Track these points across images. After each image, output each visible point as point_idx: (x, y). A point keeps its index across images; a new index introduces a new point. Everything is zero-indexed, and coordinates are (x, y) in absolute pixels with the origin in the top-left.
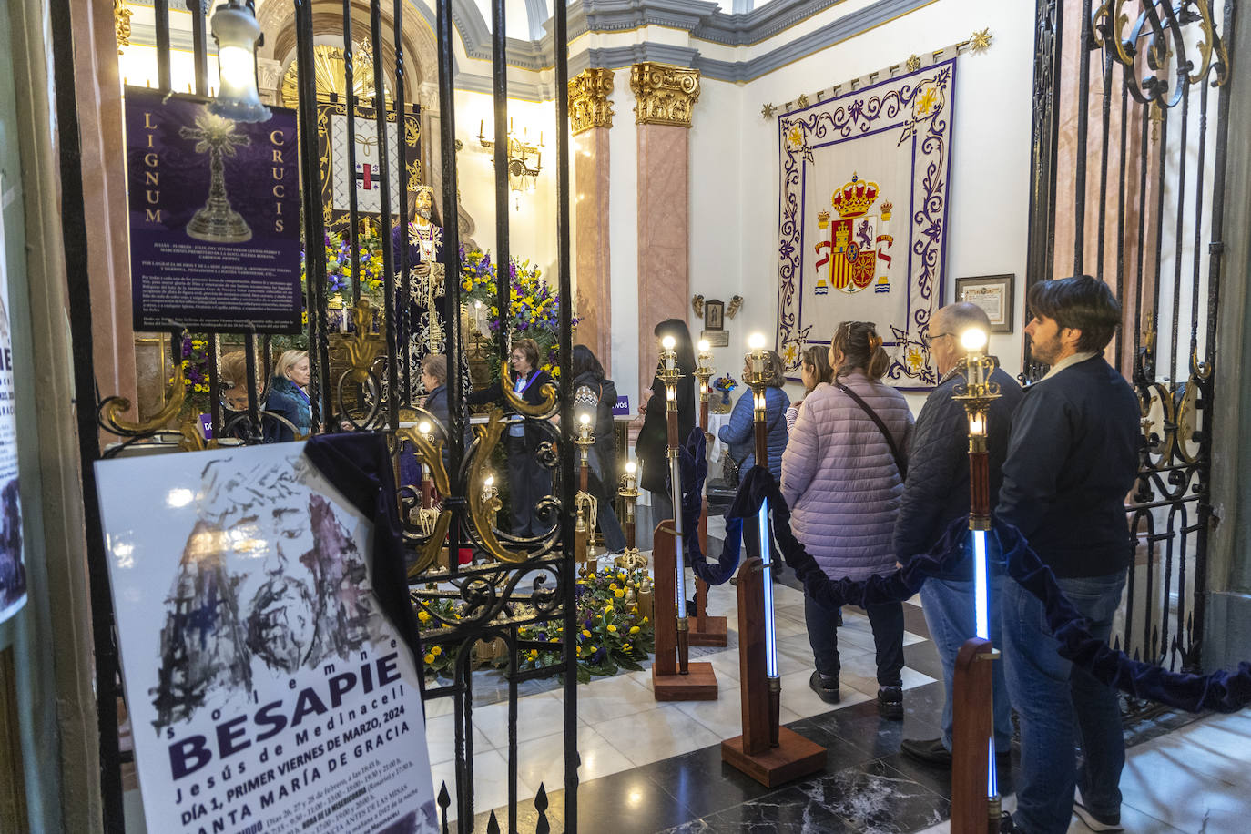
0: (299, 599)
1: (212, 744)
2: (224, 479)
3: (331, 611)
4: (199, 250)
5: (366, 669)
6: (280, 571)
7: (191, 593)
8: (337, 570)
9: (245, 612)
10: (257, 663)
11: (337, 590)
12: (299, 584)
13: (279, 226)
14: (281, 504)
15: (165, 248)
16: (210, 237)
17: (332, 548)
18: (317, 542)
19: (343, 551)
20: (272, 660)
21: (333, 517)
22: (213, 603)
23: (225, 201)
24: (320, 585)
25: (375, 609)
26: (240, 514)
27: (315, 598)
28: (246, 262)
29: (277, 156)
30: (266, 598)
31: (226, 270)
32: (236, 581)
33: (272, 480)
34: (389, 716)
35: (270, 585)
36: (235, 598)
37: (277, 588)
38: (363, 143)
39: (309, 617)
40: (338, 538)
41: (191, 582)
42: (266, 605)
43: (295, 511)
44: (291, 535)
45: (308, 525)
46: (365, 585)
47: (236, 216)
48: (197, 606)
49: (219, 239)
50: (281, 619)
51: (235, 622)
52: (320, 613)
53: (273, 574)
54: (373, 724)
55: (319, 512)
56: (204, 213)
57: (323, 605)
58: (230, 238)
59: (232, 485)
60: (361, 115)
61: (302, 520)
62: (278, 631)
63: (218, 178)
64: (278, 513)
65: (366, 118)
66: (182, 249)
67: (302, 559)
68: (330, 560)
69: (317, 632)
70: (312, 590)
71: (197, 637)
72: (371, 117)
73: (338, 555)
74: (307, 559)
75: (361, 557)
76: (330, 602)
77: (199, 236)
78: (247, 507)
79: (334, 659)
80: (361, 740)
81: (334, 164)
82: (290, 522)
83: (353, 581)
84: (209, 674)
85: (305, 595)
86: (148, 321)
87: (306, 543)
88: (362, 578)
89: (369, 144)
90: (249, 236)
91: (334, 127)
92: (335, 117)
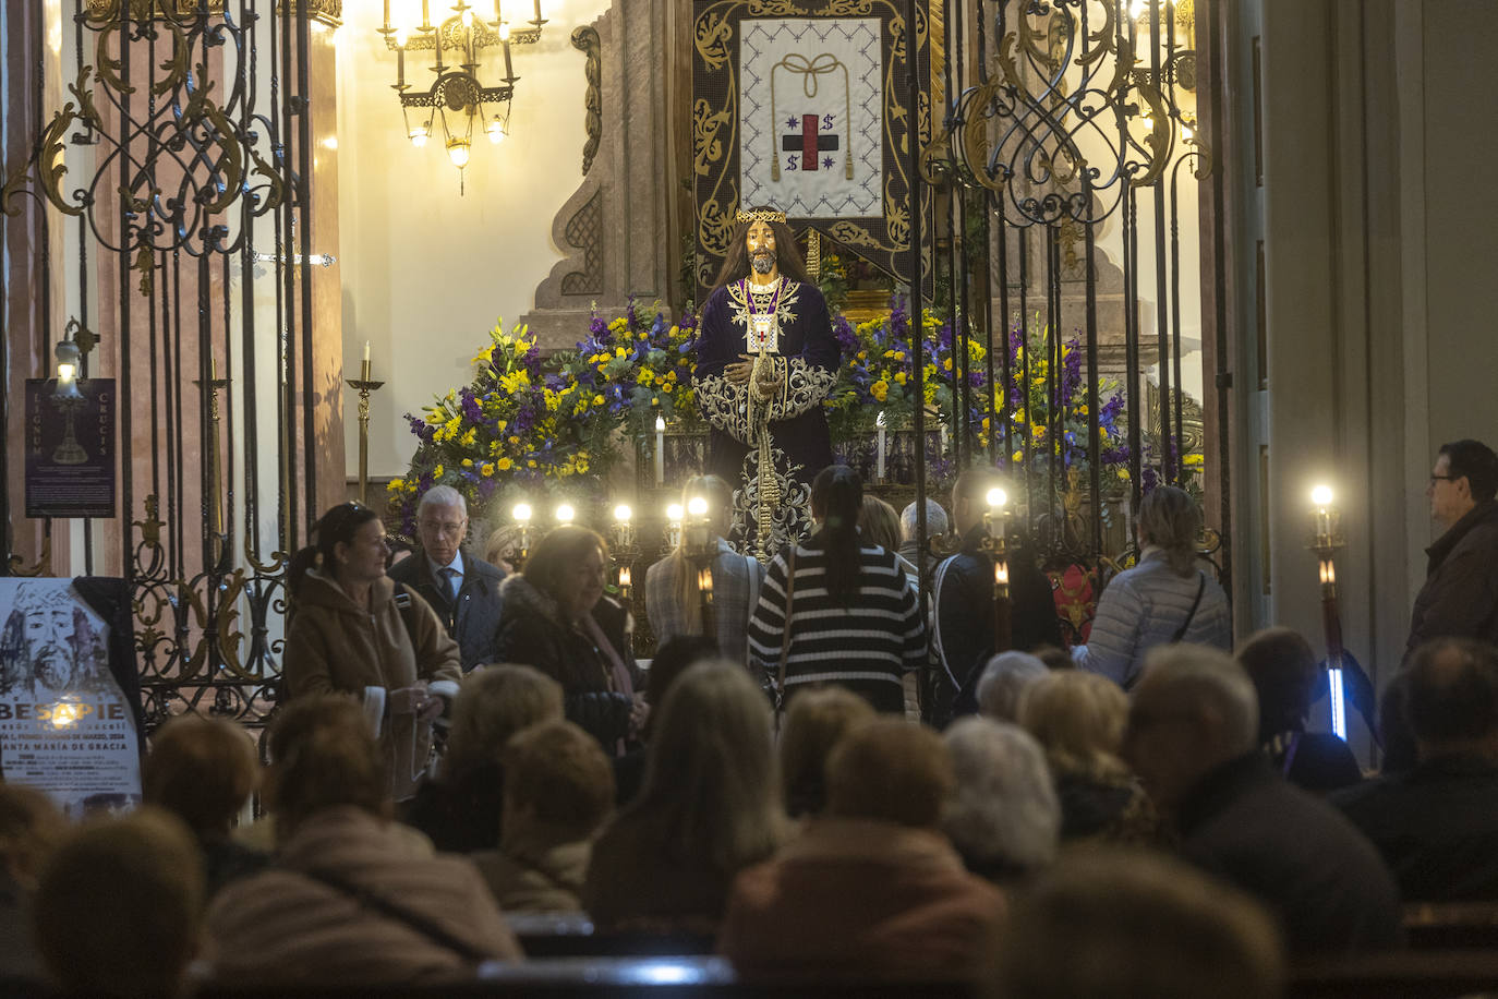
0: (62, 659)
1: (13, 710)
2: (27, 592)
3: (81, 669)
4: (59, 469)
5: (100, 706)
6: (54, 642)
7: (9, 641)
8: (88, 647)
9: (33, 657)
10: (38, 682)
11: (86, 659)
12: (64, 651)
13: (103, 451)
14: (56, 609)
15: (42, 469)
16: (65, 461)
17: (85, 637)
18: (76, 632)
19: (92, 640)
20: (46, 684)
21: (87, 620)
22: (18, 649)
23: (74, 439)
24: (76, 655)
25: (110, 675)
26: (34, 611)
27: (72, 660)
28: (84, 475)
29: (103, 409)
30: (44, 653)
31: (73, 480)
32: (30, 642)
33: (53, 595)
34: (114, 737)
35: (48, 647)
36: (29, 649)
37: (51, 650)
38: (803, 70)
39: (68, 669)
40: (89, 632)
41: (9, 636)
42: (44, 656)
43: (64, 613)
44: (61, 625)
45: (71, 623)
46: (105, 661)
47: (78, 447)
48: (10, 648)
49: (69, 462)
50: (52, 665)
51: (28, 660)
52: (74, 669)
53: (50, 642)
54: (102, 737)
55: (78, 617)
56: (63, 448)
57: (77, 666)
58: (75, 461)
59: (31, 596)
60: (799, 11)
61: (69, 619)
62: (49, 671)
63: (70, 427)
64: (54, 613)
65: (811, 16)
66: (51, 469)
67: (67, 639)
68: (83, 643)
69: (72, 678)
70: (71, 655)
71: (10, 661)
72: (821, 12)
73: (88, 642)
74: (69, 639)
75: (103, 645)
76: (81, 665)
77: (60, 461)
78: (39, 607)
80: (95, 742)
81: (742, 123)
82: (61, 618)
83: (96, 657)
84: (14, 679)
85: (67, 657)
86: (33, 511)
87: (70, 631)
88: (102, 657)
89: (816, 71)
90: (86, 458)
91: (743, 47)
92: (746, 26)
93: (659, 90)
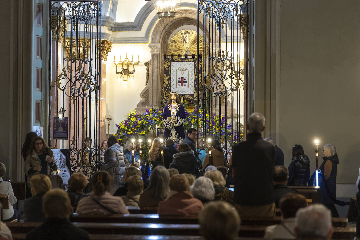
3: (61, 164)
4: (58, 132)
5: (64, 170)
8: (62, 161)
11: (62, 163)
13: (66, 129)
14: (58, 154)
15: (56, 131)
16: (60, 130)
23: (61, 127)
24: (60, 162)
25: (66, 165)
28: (63, 133)
29: (66, 122)
31: (61, 133)
33: (57, 152)
34: (66, 175)
38: (181, 70)
39: (59, 164)
40: (63, 158)
54: (64, 175)
55: (61, 156)
56: (59, 128)
58: (61, 130)
60: (181, 61)
63: (61, 125)
65: (183, 61)
66: (57, 131)
68: (62, 160)
69: (60, 165)
72: (184, 61)
75: (65, 160)
79: (61, 168)
80: (63, 176)
81: (171, 78)
82: (58, 156)
83: (64, 162)
85: (59, 162)
86: (54, 138)
87: (60, 158)
89: (183, 70)
90: (63, 130)
91: (172, 66)
92: (172, 63)
93: (158, 73)
